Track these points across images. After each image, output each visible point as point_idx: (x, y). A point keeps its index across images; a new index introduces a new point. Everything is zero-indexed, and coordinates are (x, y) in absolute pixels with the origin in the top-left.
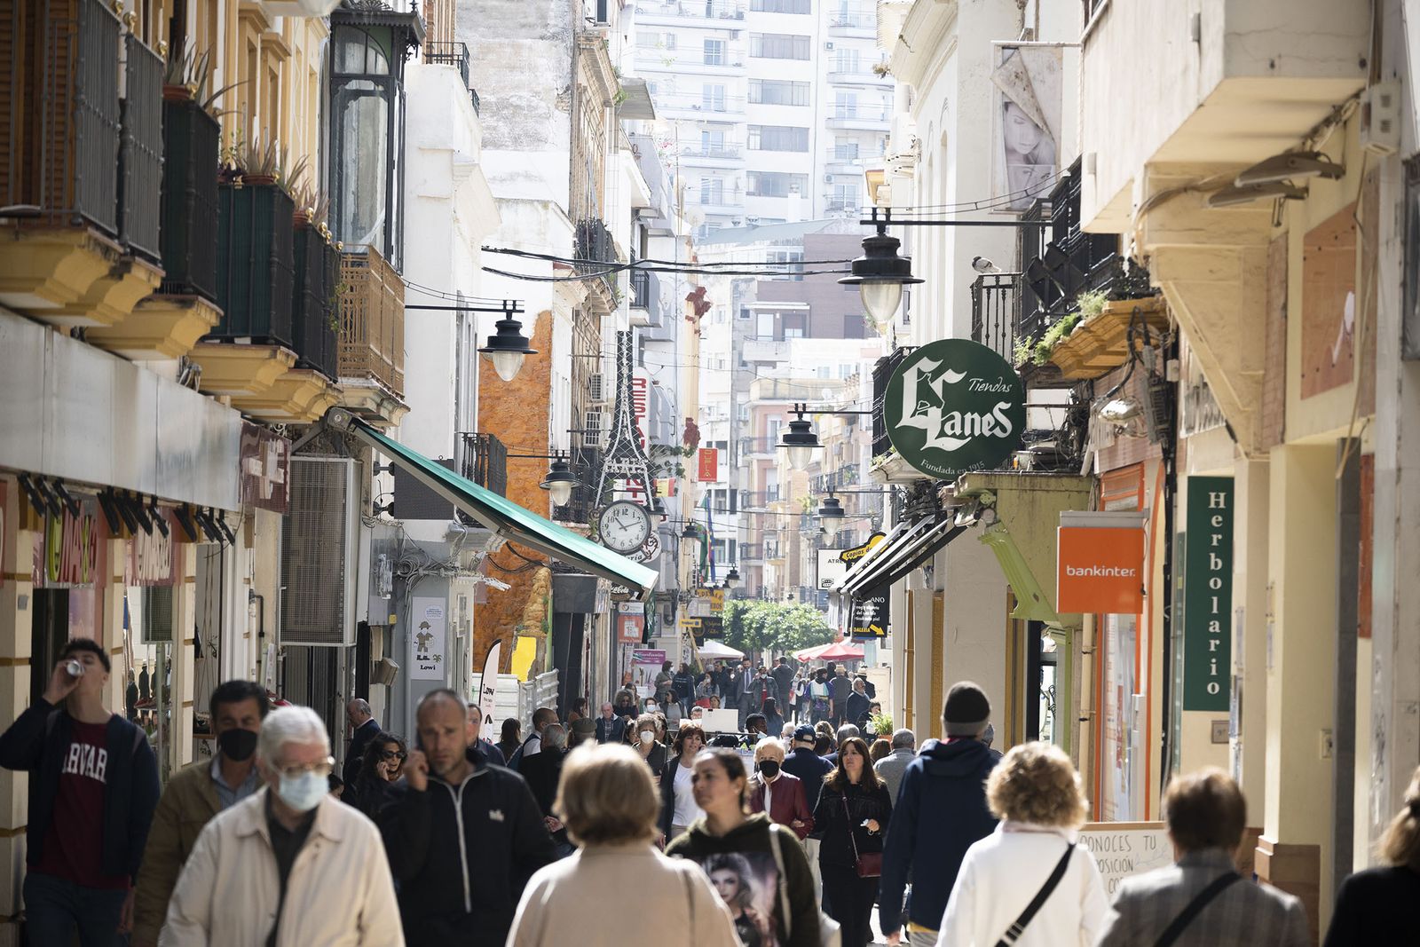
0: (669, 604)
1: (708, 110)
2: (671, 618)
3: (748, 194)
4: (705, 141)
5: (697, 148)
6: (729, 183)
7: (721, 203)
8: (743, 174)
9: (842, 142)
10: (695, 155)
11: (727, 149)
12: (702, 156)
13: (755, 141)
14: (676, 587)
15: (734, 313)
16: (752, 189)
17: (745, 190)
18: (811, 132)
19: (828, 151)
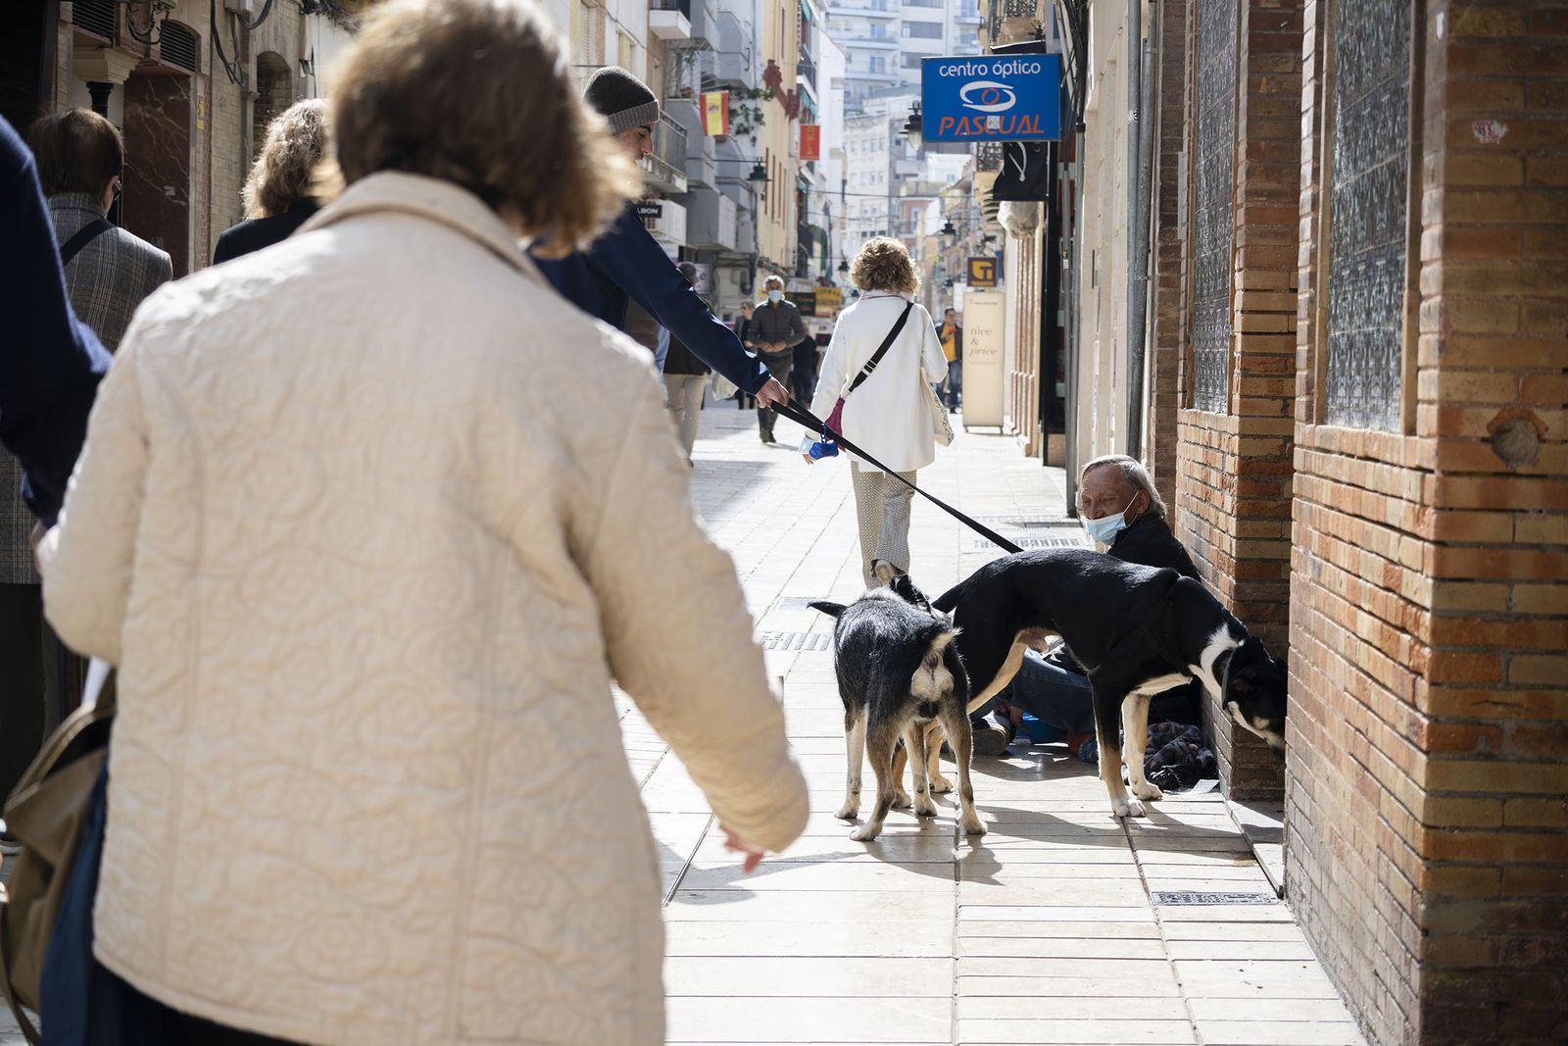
0: (746, 270)
1: (874, 9)
2: (748, 287)
3: (902, 67)
4: (873, 31)
5: (867, 35)
6: (888, 58)
7: (883, 73)
8: (898, 53)
9: (965, 33)
10: (866, 40)
11: (887, 36)
12: (870, 40)
13: (907, 31)
14: (752, 250)
15: (891, 142)
16: (904, 64)
17: (899, 64)
18: (944, 26)
19: (956, 39)
